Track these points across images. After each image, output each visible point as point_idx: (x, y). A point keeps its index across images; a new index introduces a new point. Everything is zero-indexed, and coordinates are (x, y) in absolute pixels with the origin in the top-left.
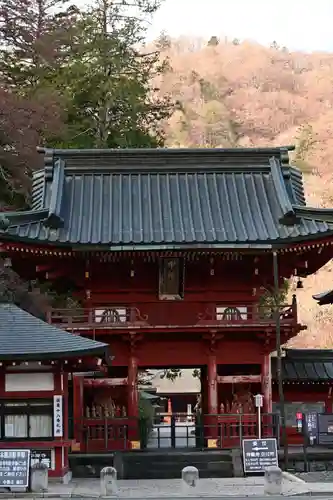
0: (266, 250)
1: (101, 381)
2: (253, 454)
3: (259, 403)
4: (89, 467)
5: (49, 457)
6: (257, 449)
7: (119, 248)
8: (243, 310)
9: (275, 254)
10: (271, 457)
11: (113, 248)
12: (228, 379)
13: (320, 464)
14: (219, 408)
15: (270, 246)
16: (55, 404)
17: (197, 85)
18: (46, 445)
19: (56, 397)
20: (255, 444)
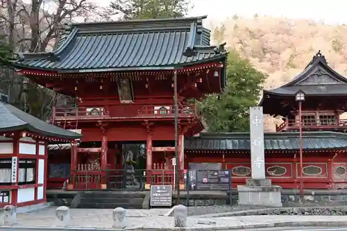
0: (169, 70)
1: (86, 149)
2: (156, 195)
3: (174, 163)
4: (64, 199)
5: (8, 195)
6: (159, 191)
7: (84, 71)
8: (168, 108)
9: (175, 72)
10: (167, 197)
11: (81, 71)
12: (159, 149)
13: (201, 201)
14: (153, 166)
15: (172, 68)
16: (13, 161)
17: (248, 33)
18: (6, 188)
19: (13, 158)
20: (158, 188)
